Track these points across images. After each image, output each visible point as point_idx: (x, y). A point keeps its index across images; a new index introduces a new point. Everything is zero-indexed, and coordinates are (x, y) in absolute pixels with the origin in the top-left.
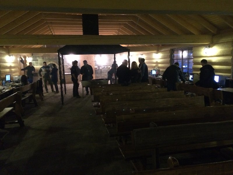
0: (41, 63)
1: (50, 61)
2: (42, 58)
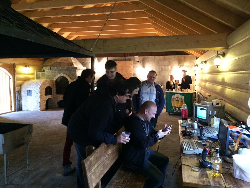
0: (48, 75)
1: (60, 73)
2: (49, 68)
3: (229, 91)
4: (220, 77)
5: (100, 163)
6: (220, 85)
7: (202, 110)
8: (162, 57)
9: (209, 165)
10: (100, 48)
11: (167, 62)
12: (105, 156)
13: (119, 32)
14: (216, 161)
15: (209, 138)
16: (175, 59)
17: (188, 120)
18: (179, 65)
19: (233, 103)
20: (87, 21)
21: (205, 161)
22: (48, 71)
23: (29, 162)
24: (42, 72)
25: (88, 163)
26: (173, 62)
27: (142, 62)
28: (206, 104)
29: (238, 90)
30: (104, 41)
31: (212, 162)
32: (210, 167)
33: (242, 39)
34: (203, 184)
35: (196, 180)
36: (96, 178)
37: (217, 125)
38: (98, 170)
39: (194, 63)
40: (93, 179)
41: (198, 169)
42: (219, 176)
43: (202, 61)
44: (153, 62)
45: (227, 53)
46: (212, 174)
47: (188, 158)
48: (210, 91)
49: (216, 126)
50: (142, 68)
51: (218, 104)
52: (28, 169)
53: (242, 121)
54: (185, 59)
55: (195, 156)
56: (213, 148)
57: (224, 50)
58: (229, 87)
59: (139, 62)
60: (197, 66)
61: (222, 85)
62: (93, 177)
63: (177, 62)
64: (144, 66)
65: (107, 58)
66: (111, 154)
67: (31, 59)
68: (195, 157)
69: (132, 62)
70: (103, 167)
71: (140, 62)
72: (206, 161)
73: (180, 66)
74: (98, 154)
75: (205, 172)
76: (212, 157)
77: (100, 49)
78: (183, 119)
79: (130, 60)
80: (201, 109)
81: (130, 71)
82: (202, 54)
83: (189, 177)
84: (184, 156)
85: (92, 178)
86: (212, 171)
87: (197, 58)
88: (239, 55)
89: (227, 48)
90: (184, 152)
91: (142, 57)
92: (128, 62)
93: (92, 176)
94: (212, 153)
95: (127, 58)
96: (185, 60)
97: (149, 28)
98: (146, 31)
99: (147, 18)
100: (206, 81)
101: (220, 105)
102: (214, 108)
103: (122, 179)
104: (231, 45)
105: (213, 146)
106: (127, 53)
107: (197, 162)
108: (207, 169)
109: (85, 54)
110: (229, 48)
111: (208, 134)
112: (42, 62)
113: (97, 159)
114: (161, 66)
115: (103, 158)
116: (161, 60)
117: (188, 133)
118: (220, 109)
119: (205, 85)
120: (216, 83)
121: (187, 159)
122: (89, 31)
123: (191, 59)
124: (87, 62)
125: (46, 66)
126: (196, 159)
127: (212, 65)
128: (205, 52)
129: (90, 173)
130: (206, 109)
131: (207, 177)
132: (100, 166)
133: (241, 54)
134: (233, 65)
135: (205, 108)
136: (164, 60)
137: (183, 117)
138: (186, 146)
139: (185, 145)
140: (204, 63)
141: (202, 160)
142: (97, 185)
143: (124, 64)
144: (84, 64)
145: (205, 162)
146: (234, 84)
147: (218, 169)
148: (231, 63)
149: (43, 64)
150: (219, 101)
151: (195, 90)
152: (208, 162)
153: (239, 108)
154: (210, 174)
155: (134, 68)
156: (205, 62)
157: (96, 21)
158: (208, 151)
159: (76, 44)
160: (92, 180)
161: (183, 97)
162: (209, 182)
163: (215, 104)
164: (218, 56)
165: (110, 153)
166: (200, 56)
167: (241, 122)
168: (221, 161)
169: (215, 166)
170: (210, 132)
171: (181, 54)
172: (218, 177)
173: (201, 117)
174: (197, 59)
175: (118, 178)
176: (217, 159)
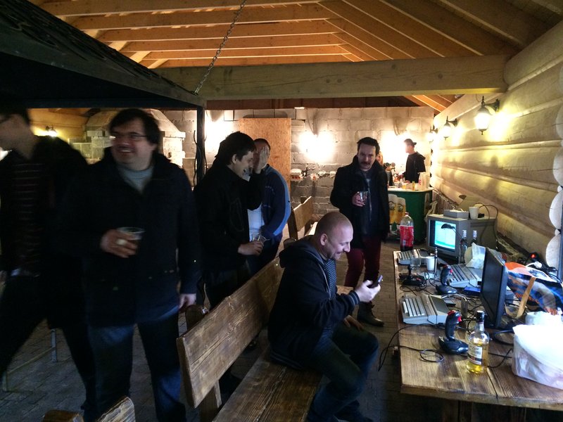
0: (98, 149)
2: (101, 132)
3: (506, 187)
4: (487, 156)
5: (218, 343)
6: (486, 174)
7: (447, 229)
8: (357, 111)
9: (461, 349)
10: (218, 86)
11: (368, 122)
12: (228, 329)
13: (261, 52)
14: (476, 340)
15: (460, 290)
16: (386, 116)
17: (415, 250)
18: (396, 128)
19: (515, 215)
20: (187, 26)
21: (451, 340)
22: (97, 140)
23: (56, 344)
24: (83, 141)
25: (192, 343)
26: (383, 122)
27: (311, 122)
28: (455, 215)
29: (527, 183)
30: (226, 72)
31: (467, 341)
32: (463, 352)
33: (539, 68)
34: (448, 390)
35: (432, 380)
36: (209, 377)
37: (478, 262)
38: (214, 360)
39: (428, 124)
40: (202, 379)
41: (436, 356)
42: (482, 372)
43: (447, 120)
44: (337, 121)
45: (503, 102)
46: (468, 367)
47: (414, 333)
48: (465, 188)
49: (476, 263)
50: (312, 134)
51: (481, 215)
52: (54, 358)
53: (535, 254)
54: (408, 116)
55: (430, 328)
56: (469, 311)
57: (498, 94)
58: (506, 178)
59: (304, 120)
60: (436, 131)
61: (492, 173)
62: (203, 374)
63: (390, 121)
64: (316, 131)
65: (232, 111)
66: (242, 324)
67: (59, 112)
68: (429, 330)
69: (289, 121)
70: (224, 352)
71: (308, 122)
72: (454, 340)
73: (398, 131)
74: (213, 325)
75: (452, 364)
76: (467, 332)
77: (218, 90)
78: (404, 249)
79: (285, 116)
80: (444, 227)
81: (285, 142)
82: (448, 105)
83: (415, 374)
84: (405, 328)
85: (200, 378)
86: (467, 361)
87: (436, 113)
88: (531, 107)
89: (504, 88)
90: (405, 320)
91: (312, 111)
92: (281, 120)
93: (201, 372)
94: (467, 323)
95: (278, 111)
96: (408, 118)
97: (329, 43)
98: (321, 50)
99: (324, 19)
100: (455, 165)
101: (486, 217)
102: (473, 224)
103: (267, 380)
104: (514, 83)
105: (470, 308)
106: (279, 100)
107: (433, 341)
108: (456, 357)
109: (183, 99)
110: (510, 89)
111: (460, 282)
112: (84, 119)
113: (211, 335)
114: (354, 132)
115: (225, 332)
116: (354, 118)
117: (414, 279)
118: (486, 226)
119: (452, 175)
120: (478, 170)
121: (411, 335)
122: (191, 47)
123: (423, 115)
124: (186, 119)
125: (94, 129)
126: (431, 335)
127: (469, 130)
128: (453, 99)
129: (195, 365)
130: (454, 225)
131: (456, 374)
132: (217, 350)
133: (536, 104)
134: (517, 129)
135: (452, 225)
136: (361, 116)
137: (404, 244)
138: (409, 306)
139: (408, 304)
140: (451, 125)
141: (446, 338)
142: (212, 392)
143: (271, 126)
144: (181, 124)
145: (451, 342)
146: (518, 170)
147: (480, 356)
148: (513, 125)
149: (86, 123)
150: (483, 210)
151: (431, 186)
152: (458, 342)
153: (528, 224)
154: (463, 368)
155: (295, 136)
156: (455, 122)
157: (208, 25)
158: (458, 317)
159: (163, 78)
160: (199, 382)
161: (403, 201)
162: (460, 385)
163: (474, 215)
164: (483, 108)
165: (240, 321)
166: (442, 110)
167: (533, 256)
168: (486, 340)
169: (475, 351)
170: (464, 276)
171: (399, 104)
172: (480, 374)
173: (444, 244)
174: (435, 115)
175: (258, 378)
176: (479, 335)
